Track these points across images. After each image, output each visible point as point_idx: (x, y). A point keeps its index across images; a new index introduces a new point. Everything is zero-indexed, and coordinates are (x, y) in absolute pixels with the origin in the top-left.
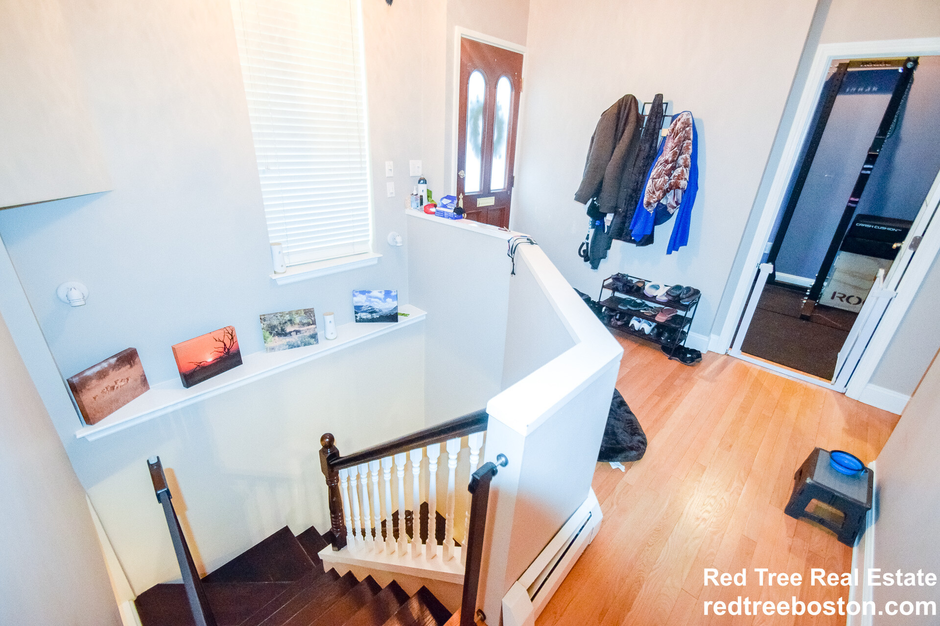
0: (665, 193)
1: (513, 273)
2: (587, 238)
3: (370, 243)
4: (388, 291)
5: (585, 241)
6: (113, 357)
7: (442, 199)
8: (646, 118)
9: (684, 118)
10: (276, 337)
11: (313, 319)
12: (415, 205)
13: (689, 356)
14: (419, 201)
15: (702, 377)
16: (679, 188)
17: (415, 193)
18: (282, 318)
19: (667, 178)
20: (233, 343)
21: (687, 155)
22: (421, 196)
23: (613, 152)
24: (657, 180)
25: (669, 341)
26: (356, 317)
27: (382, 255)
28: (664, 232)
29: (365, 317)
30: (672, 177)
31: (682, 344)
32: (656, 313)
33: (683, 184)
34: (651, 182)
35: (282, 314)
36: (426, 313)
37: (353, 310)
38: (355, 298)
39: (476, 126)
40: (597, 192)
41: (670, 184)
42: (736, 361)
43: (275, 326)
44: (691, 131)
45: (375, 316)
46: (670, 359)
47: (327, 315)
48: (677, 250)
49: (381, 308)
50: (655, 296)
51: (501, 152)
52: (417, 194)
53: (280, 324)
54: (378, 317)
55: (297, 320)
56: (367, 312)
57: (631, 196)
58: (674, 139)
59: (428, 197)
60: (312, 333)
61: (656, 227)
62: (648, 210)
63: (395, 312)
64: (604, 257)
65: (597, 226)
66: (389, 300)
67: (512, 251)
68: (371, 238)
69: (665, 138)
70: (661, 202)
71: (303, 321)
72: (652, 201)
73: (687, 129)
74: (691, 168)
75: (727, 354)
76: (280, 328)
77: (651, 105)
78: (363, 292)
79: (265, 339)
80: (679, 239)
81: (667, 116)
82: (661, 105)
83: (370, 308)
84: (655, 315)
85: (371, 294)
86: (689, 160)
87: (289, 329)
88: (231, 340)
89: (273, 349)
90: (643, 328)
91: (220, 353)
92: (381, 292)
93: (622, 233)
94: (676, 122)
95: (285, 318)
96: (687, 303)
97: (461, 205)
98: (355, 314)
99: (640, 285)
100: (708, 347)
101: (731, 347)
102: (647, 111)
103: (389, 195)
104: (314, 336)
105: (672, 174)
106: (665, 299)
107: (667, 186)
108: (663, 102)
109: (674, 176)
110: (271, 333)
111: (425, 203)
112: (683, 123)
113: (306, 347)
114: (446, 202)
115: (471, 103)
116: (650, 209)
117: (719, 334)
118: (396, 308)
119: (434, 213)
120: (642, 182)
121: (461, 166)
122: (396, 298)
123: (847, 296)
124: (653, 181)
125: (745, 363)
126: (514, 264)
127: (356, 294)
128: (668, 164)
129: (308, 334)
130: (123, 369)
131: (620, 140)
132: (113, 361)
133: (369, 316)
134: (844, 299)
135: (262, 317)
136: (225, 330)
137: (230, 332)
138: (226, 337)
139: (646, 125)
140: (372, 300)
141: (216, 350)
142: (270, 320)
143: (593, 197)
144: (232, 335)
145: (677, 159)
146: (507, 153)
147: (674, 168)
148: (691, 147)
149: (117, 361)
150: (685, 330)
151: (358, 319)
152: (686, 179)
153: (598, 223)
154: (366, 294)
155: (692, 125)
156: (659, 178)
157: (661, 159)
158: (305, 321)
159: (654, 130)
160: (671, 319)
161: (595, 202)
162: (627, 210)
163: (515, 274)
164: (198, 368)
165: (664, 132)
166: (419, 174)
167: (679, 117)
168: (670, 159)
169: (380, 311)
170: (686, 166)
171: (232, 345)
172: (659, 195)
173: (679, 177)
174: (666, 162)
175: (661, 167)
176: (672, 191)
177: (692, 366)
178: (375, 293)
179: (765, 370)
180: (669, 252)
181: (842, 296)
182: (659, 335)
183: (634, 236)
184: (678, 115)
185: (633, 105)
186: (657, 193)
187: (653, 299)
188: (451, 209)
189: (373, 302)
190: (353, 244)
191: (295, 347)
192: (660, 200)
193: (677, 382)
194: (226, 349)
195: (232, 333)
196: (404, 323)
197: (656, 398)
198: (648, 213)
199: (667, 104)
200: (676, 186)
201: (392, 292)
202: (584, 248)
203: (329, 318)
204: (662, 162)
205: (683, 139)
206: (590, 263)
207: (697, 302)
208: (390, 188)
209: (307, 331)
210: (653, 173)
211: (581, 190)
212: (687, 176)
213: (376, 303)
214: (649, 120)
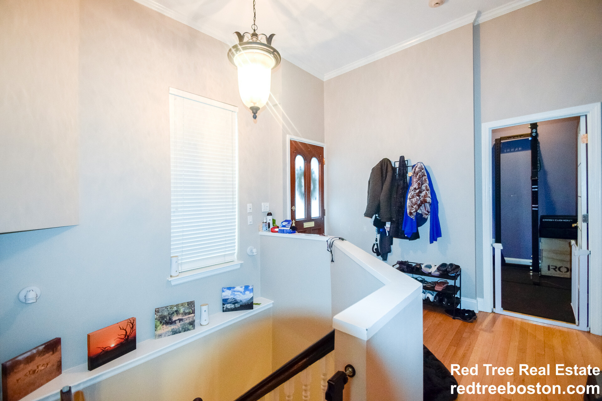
0: (419, 206)
1: (332, 261)
2: (376, 241)
3: (236, 254)
4: (248, 286)
5: (375, 242)
6: (42, 345)
7: (282, 222)
8: (398, 169)
9: (419, 165)
10: (165, 326)
11: (193, 309)
12: (265, 228)
13: (466, 314)
14: (267, 226)
15: (480, 330)
16: (427, 202)
17: (265, 221)
18: (171, 309)
19: (418, 197)
20: (133, 331)
21: (427, 184)
22: (269, 223)
23: (382, 188)
24: (412, 199)
25: (449, 304)
26: (223, 307)
27: (243, 262)
28: (425, 230)
29: (229, 307)
30: (421, 197)
31: (458, 307)
32: (433, 285)
33: (429, 200)
34: (409, 201)
35: (172, 307)
36: (273, 302)
37: (221, 303)
38: (223, 293)
39: (300, 182)
40: (378, 211)
41: (421, 201)
42: (501, 316)
43: (165, 317)
44: (425, 172)
45: (237, 305)
46: (454, 318)
47: (203, 306)
48: (436, 240)
49: (241, 299)
50: (431, 273)
51: (316, 195)
52: (266, 222)
53: (169, 314)
54: (239, 306)
55: (182, 311)
56: (231, 303)
57: (398, 211)
58: (416, 177)
59: (273, 223)
60: (191, 320)
61: (419, 228)
62: (411, 217)
63: (251, 301)
64: (390, 251)
65: (381, 232)
66: (247, 292)
67: (331, 246)
68: (236, 251)
69: (411, 177)
70: (418, 211)
71: (185, 311)
72: (412, 212)
73: (423, 171)
74: (431, 191)
75: (493, 312)
76: (168, 318)
77: (398, 162)
78: (229, 288)
79: (156, 327)
80: (436, 233)
81: (409, 166)
82: (404, 161)
83: (233, 300)
84: (434, 287)
85: (235, 289)
86: (428, 187)
87: (175, 318)
88: (131, 329)
89: (160, 336)
90: (428, 297)
91: (121, 340)
92: (242, 287)
93: (398, 233)
94: (415, 168)
95: (173, 310)
96: (453, 275)
97: (294, 225)
98: (223, 305)
99: (418, 267)
100: (478, 307)
101: (494, 307)
102: (397, 165)
103: (249, 224)
104: (192, 323)
105: (420, 196)
106: (437, 273)
107: (419, 202)
108: (405, 160)
109: (422, 196)
110: (161, 322)
111: (271, 226)
112: (419, 168)
113: (186, 332)
114: (284, 224)
115: (297, 170)
116: (413, 217)
117: (483, 297)
118: (252, 298)
119: (277, 232)
120: (403, 202)
121: (293, 203)
122: (252, 291)
123: (558, 267)
124: (410, 200)
125: (509, 317)
126: (332, 255)
127: (224, 290)
128: (416, 190)
129: (188, 321)
130: (47, 355)
131: (385, 181)
132: (41, 348)
133: (233, 306)
134: (557, 269)
135: (157, 310)
136: (129, 320)
137: (132, 322)
138: (128, 325)
139: (398, 172)
140: (236, 293)
141: (119, 337)
142: (162, 312)
143: (376, 214)
144: (133, 324)
145: (421, 187)
146: (320, 197)
147: (420, 192)
148: (427, 180)
149: (44, 348)
150: (457, 296)
151: (224, 309)
152: (429, 197)
153: (381, 230)
154: (232, 289)
155: (424, 169)
156: (413, 198)
157: (412, 188)
158: (187, 311)
159: (404, 173)
160: (446, 289)
161: (377, 218)
162: (398, 219)
163: (333, 262)
164: (103, 353)
165: (410, 174)
166: (268, 211)
167: (416, 165)
168: (417, 187)
169: (241, 301)
170: (427, 190)
171: (131, 332)
172: (416, 207)
173: (425, 196)
174: (415, 189)
175: (413, 193)
176: (423, 205)
177: (472, 322)
178: (238, 288)
179: (525, 321)
180: (431, 242)
181: (554, 267)
182: (441, 301)
183: (406, 234)
184: (415, 165)
185: (388, 162)
186: (415, 207)
187: (429, 275)
188: (288, 227)
189: (236, 295)
190: (225, 255)
191: (177, 333)
192: (417, 211)
193: (465, 335)
194: (127, 336)
195: (133, 323)
196: (257, 310)
197: (453, 349)
198: (412, 219)
199: (407, 161)
200: (424, 202)
201: (249, 286)
202: (376, 247)
203: (204, 308)
204: (413, 189)
205: (421, 176)
206: (381, 257)
207: (460, 274)
208: (250, 219)
209: (187, 319)
210: (409, 196)
211: (367, 210)
212: (430, 195)
213: (238, 296)
214: (399, 169)
